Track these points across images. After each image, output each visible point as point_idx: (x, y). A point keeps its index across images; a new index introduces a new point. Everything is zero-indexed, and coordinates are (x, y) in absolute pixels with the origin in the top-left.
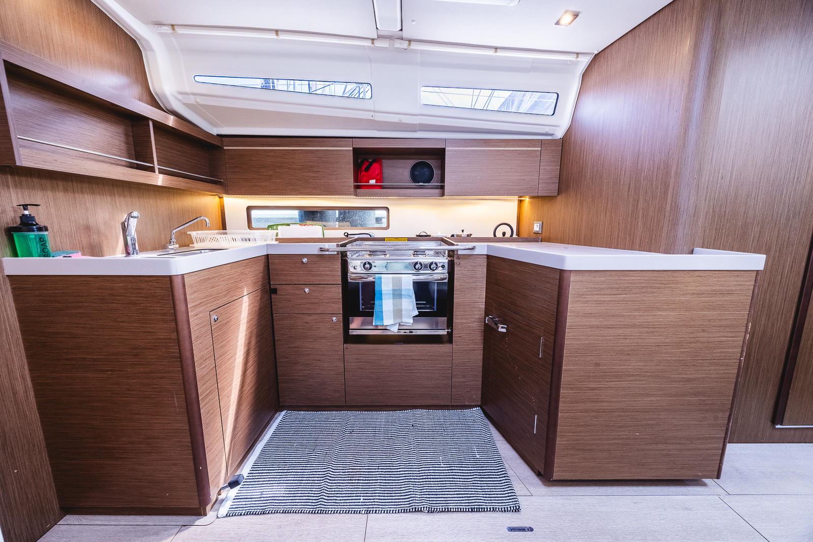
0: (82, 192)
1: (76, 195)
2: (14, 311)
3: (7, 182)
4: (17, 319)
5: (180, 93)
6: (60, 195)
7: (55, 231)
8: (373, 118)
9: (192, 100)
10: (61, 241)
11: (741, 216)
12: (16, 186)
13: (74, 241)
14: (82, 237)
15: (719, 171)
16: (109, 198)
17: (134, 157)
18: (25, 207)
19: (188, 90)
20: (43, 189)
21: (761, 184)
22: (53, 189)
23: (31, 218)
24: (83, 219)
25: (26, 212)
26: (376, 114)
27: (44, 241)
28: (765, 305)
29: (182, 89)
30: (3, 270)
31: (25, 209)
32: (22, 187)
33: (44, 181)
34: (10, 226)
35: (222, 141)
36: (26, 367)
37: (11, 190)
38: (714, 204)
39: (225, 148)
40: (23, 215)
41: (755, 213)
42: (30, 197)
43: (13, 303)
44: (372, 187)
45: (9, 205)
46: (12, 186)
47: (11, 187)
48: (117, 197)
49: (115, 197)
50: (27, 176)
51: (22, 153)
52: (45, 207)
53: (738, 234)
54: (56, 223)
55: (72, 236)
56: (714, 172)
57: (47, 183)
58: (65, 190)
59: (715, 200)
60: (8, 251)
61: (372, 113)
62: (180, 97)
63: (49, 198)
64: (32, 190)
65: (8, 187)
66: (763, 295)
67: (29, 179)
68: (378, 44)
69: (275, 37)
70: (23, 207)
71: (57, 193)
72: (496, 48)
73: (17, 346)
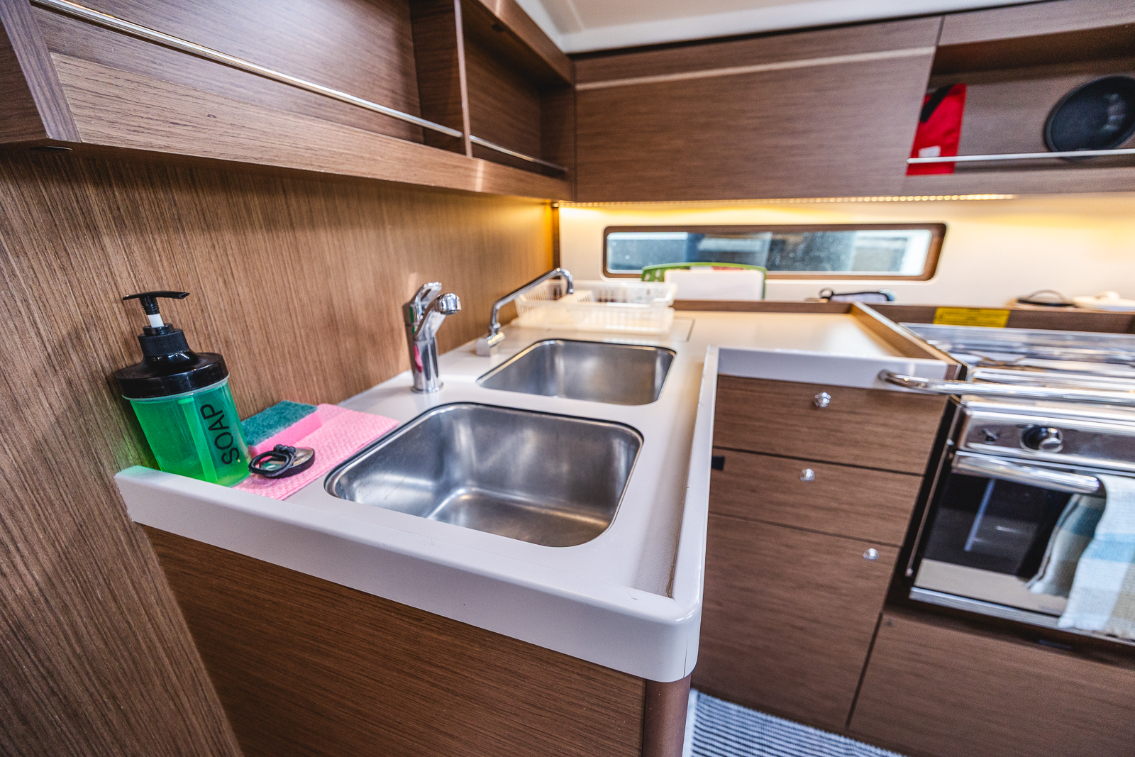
0: (313, 225)
1: (300, 235)
2: (174, 610)
3: (87, 212)
4: (185, 626)
6: (259, 240)
7: (256, 351)
10: (273, 377)
12: (120, 224)
13: (304, 365)
14: (322, 350)
16: (372, 234)
17: (419, 111)
18: (149, 301)
20: (208, 225)
22: (239, 223)
23: (173, 336)
24: (321, 302)
25: (156, 321)
27: (214, 414)
30: (124, 509)
31: (150, 311)
32: (140, 228)
33: (209, 199)
34: (122, 365)
35: (573, 71)
36: (226, 725)
37: (106, 240)
39: (580, 87)
40: (148, 330)
42: (171, 256)
43: (168, 589)
44: (929, 167)
45: (106, 294)
46: (108, 227)
47: (103, 230)
48: (388, 227)
49: (384, 229)
50: (153, 185)
51: (63, 79)
52: (221, 284)
54: (256, 327)
55: (298, 356)
57: (216, 202)
58: (271, 224)
60: (129, 447)
63: (230, 252)
64: (176, 231)
65: (93, 229)
67: (161, 195)
70: (143, 303)
71: (250, 235)
73: (196, 690)
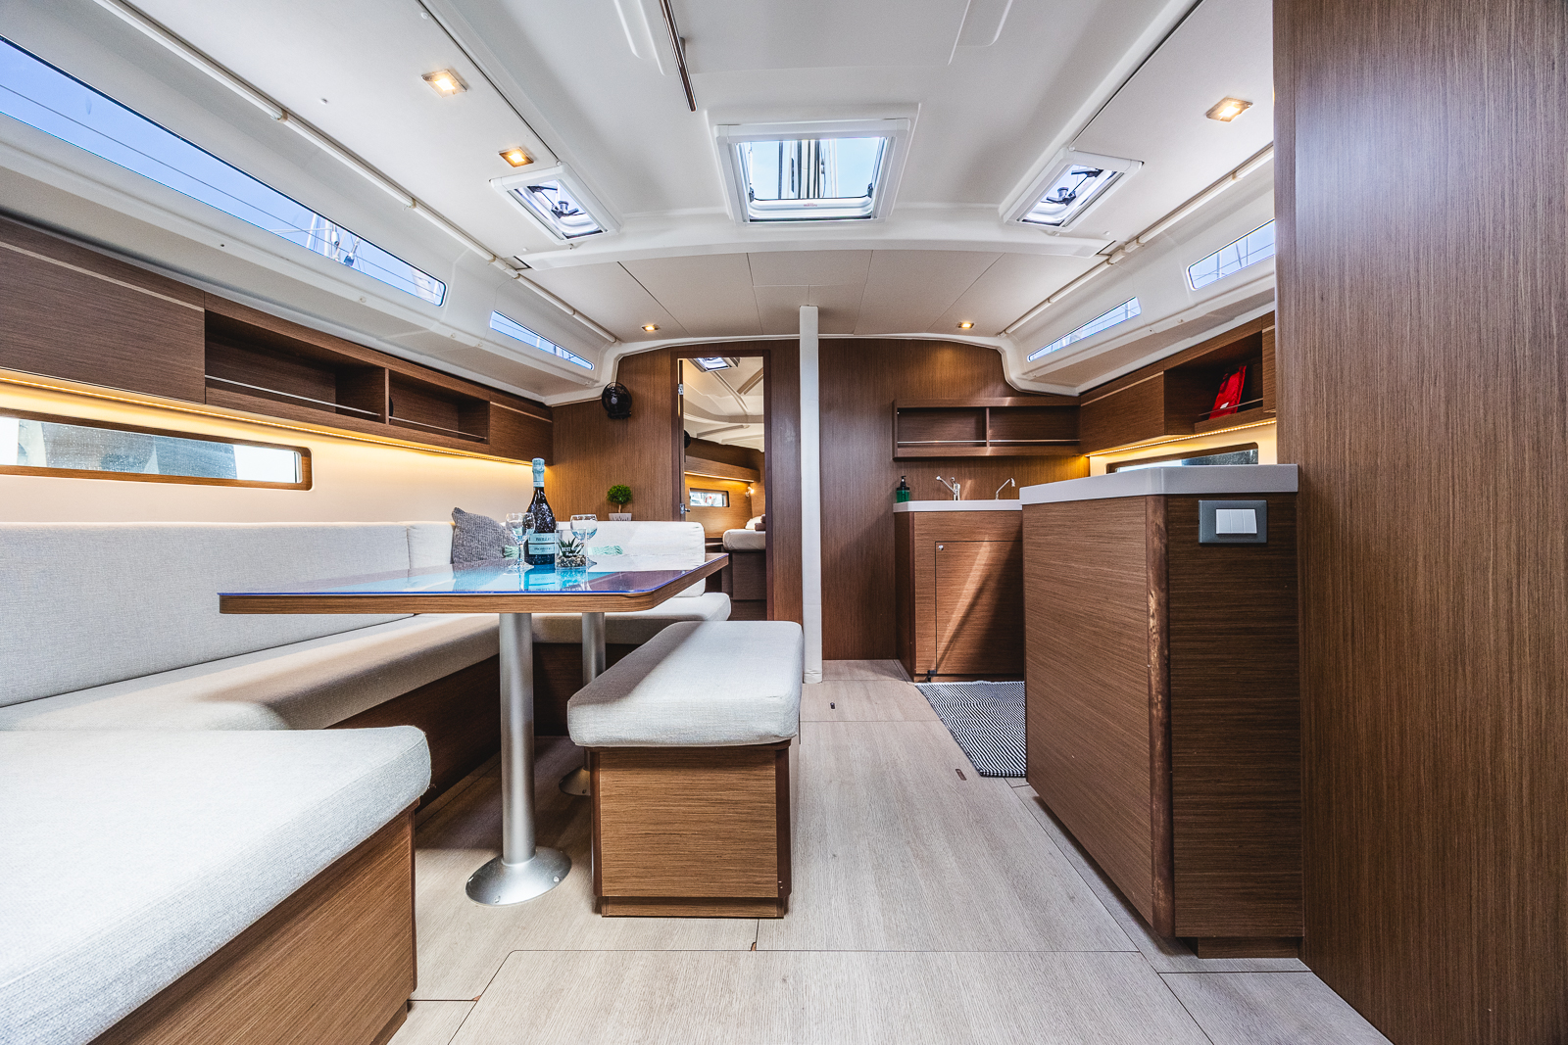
5: (1024, 374)
8: (1152, 333)
9: (1031, 376)
11: (1382, 370)
15: (1314, 286)
19: (1026, 371)
21: (1423, 272)
26: (1152, 326)
28: (1521, 633)
29: (1024, 372)
38: (1314, 359)
39: (1081, 405)
41: (1421, 349)
44: (1225, 412)
53: (1383, 417)
56: (1305, 292)
59: (1314, 351)
61: (1149, 328)
62: (1025, 377)
66: (1503, 597)
68: (1114, 260)
69: (1049, 304)
72: (1233, 173)
